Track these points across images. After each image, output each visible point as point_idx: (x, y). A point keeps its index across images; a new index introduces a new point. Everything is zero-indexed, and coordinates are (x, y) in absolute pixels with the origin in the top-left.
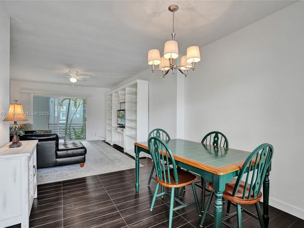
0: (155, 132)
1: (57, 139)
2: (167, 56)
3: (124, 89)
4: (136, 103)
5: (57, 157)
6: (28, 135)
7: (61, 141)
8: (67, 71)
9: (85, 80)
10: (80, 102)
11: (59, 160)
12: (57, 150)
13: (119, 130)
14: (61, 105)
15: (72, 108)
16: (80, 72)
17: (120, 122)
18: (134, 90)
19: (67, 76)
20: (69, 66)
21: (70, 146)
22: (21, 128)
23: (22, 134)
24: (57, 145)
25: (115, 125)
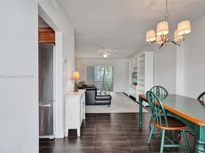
0: (155, 88)
1: (96, 90)
2: (159, 34)
3: (136, 59)
4: (144, 68)
5: (96, 99)
6: (84, 87)
7: (98, 91)
8: (102, 51)
9: (112, 55)
10: (111, 68)
11: (97, 101)
12: (96, 95)
13: (134, 86)
14: (100, 70)
15: (106, 72)
16: (109, 50)
17: (134, 80)
18: (143, 59)
19: (102, 54)
20: (103, 48)
21: (103, 94)
22: (80, 83)
23: (81, 86)
24: (96, 93)
25: (131, 82)
